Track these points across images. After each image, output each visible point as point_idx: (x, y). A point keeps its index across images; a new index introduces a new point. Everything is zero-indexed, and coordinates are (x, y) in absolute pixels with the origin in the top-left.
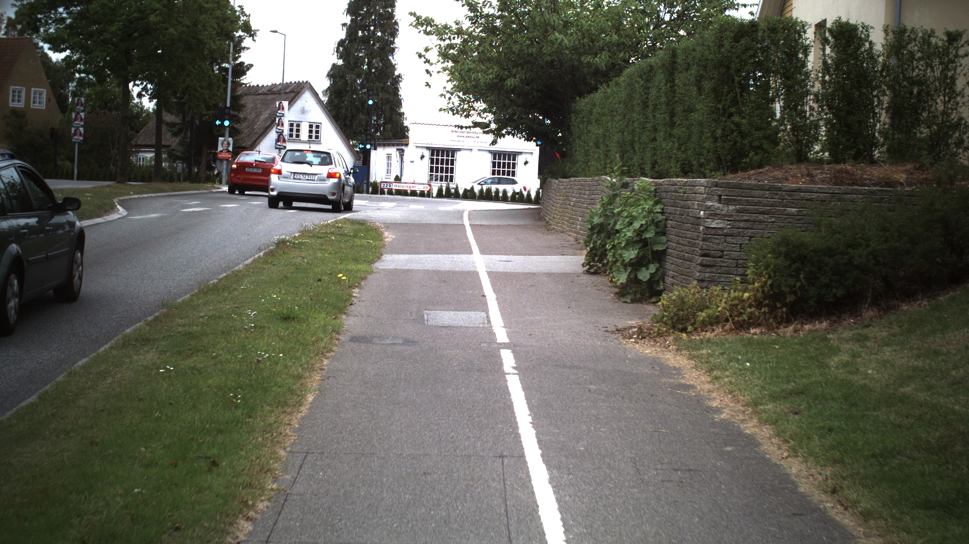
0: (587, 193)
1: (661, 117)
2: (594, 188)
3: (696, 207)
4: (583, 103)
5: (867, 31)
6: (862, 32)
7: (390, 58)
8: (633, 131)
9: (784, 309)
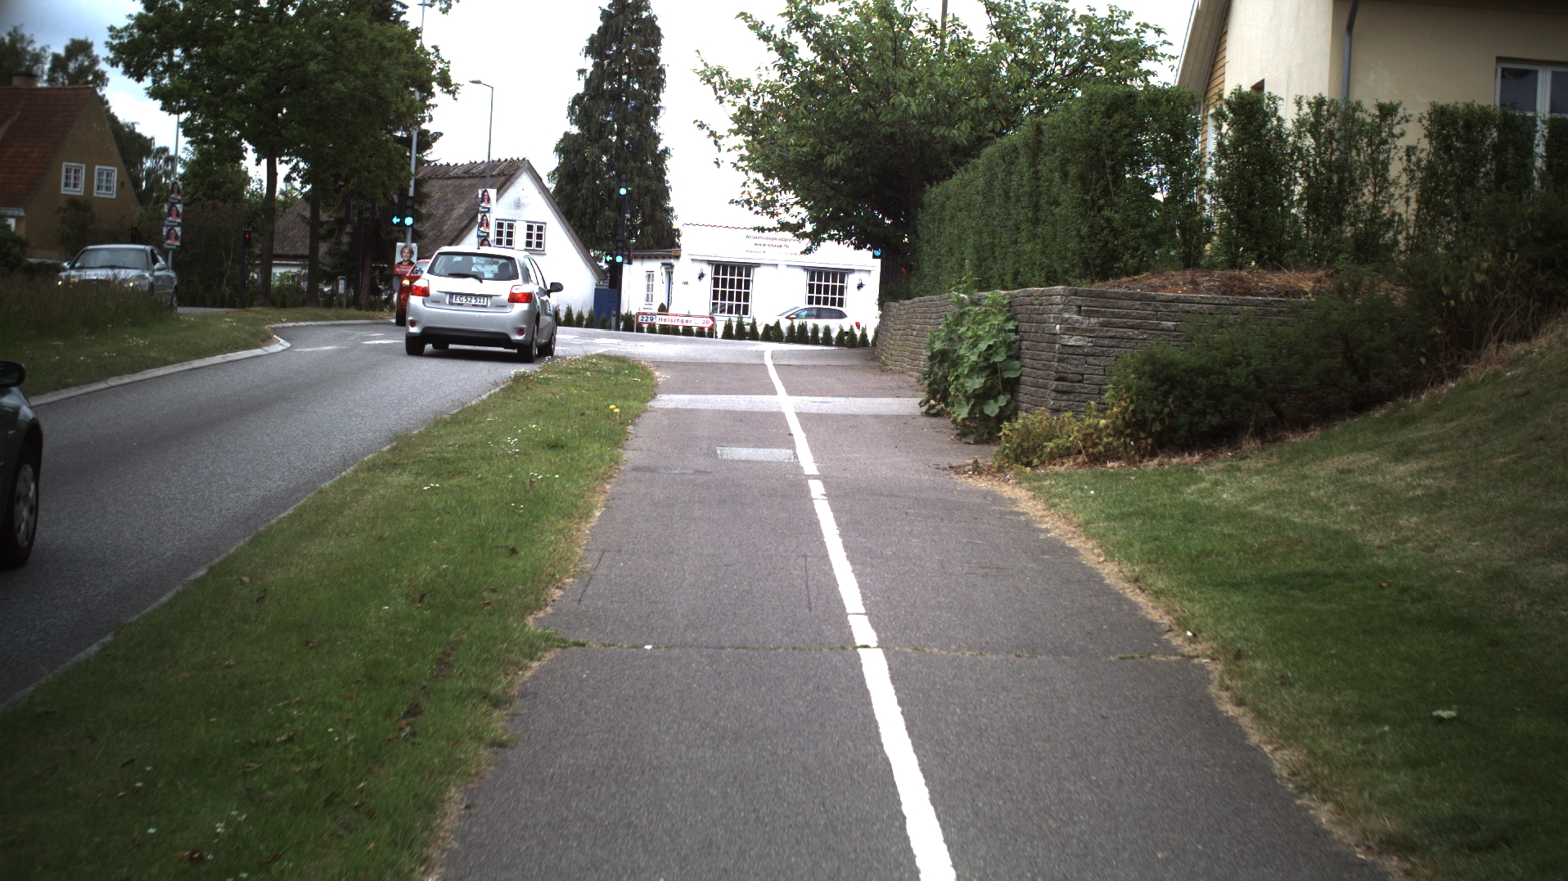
0: (934, 316)
1: (1021, 213)
2: (942, 308)
3: (1052, 320)
4: (934, 193)
5: (1274, 103)
6: (1268, 105)
7: (652, 123)
8: (993, 231)
9: (1150, 441)
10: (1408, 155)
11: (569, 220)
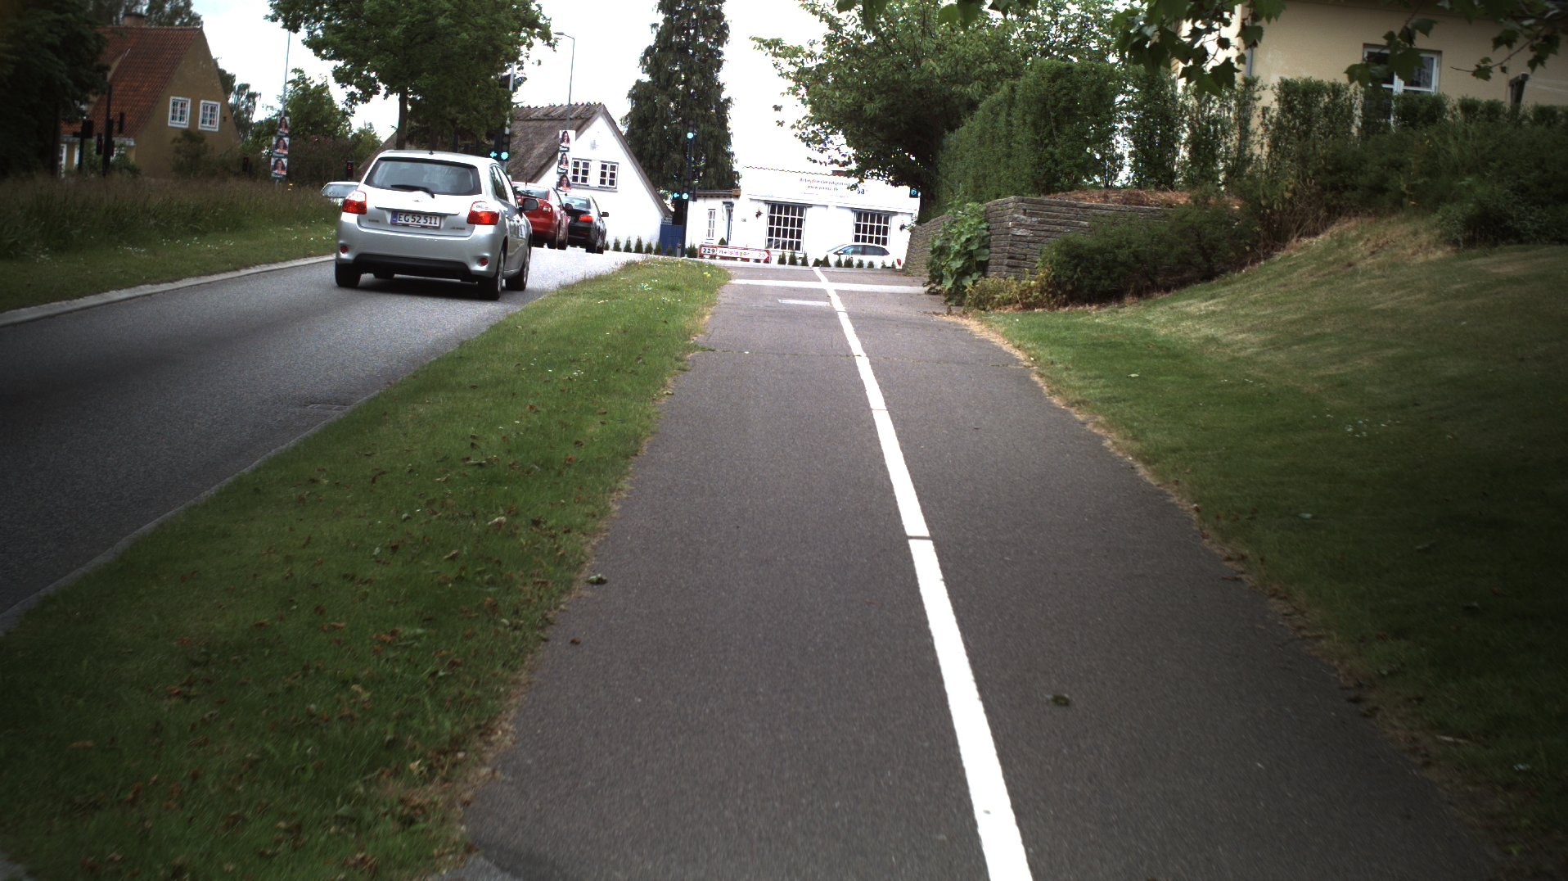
2: (945, 221)
3: (1007, 219)
7: (716, 74)
8: (984, 164)
9: (1064, 296)
10: (1264, 114)
11: (640, 161)
